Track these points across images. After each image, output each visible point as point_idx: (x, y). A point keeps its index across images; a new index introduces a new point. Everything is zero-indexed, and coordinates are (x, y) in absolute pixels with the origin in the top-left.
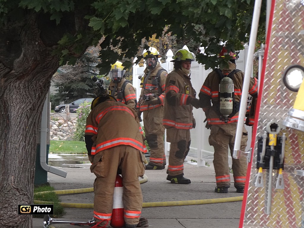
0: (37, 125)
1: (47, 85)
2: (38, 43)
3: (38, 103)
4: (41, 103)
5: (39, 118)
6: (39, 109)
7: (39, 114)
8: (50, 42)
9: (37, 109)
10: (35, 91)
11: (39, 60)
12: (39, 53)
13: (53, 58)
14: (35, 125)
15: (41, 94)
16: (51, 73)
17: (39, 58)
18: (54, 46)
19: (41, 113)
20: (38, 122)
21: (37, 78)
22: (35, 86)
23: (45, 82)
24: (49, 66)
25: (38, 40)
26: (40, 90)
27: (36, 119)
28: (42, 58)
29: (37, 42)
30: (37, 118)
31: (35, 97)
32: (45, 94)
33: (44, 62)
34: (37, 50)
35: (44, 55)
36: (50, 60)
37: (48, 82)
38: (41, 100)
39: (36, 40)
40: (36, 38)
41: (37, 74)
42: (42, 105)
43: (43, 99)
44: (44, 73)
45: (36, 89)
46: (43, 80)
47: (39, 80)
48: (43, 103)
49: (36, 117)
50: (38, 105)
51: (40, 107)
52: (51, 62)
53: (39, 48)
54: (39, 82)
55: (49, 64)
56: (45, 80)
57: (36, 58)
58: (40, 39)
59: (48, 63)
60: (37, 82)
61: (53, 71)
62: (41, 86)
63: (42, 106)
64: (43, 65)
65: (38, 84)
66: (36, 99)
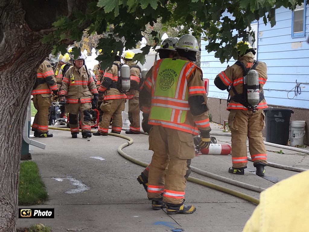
0: (22, 122)
1: (33, 77)
2: (23, 26)
3: (23, 97)
4: (26, 97)
5: (24, 115)
6: (24, 104)
7: (24, 110)
8: (38, 26)
9: (21, 104)
10: (19, 84)
11: (23, 47)
12: (24, 39)
13: (40, 45)
14: (20, 122)
15: (26, 87)
16: (38, 62)
17: (23, 45)
18: (42, 30)
19: (26, 108)
20: (23, 119)
21: (21, 68)
22: (19, 77)
23: (31, 73)
24: (35, 55)
25: (22, 23)
26: (25, 82)
27: (20, 116)
28: (27, 45)
29: (21, 26)
30: (22, 115)
31: (20, 90)
32: (30, 87)
33: (30, 50)
34: (21, 35)
35: (30, 41)
36: (37, 48)
37: (34, 73)
38: (26, 94)
39: (20, 22)
40: (20, 20)
41: (21, 64)
42: (27, 99)
43: (29, 92)
44: (30, 62)
45: (20, 82)
46: (29, 70)
47: (24, 71)
48: (28, 97)
49: (20, 113)
50: (23, 100)
51: (25, 102)
52: (39, 50)
53: (24, 32)
54: (23, 73)
55: (36, 52)
56: (31, 71)
57: (21, 45)
58: (25, 21)
59: (34, 51)
60: (22, 73)
61: (41, 60)
62: (26, 78)
63: (27, 101)
64: (29, 53)
65: (23, 76)
66: (20, 93)
